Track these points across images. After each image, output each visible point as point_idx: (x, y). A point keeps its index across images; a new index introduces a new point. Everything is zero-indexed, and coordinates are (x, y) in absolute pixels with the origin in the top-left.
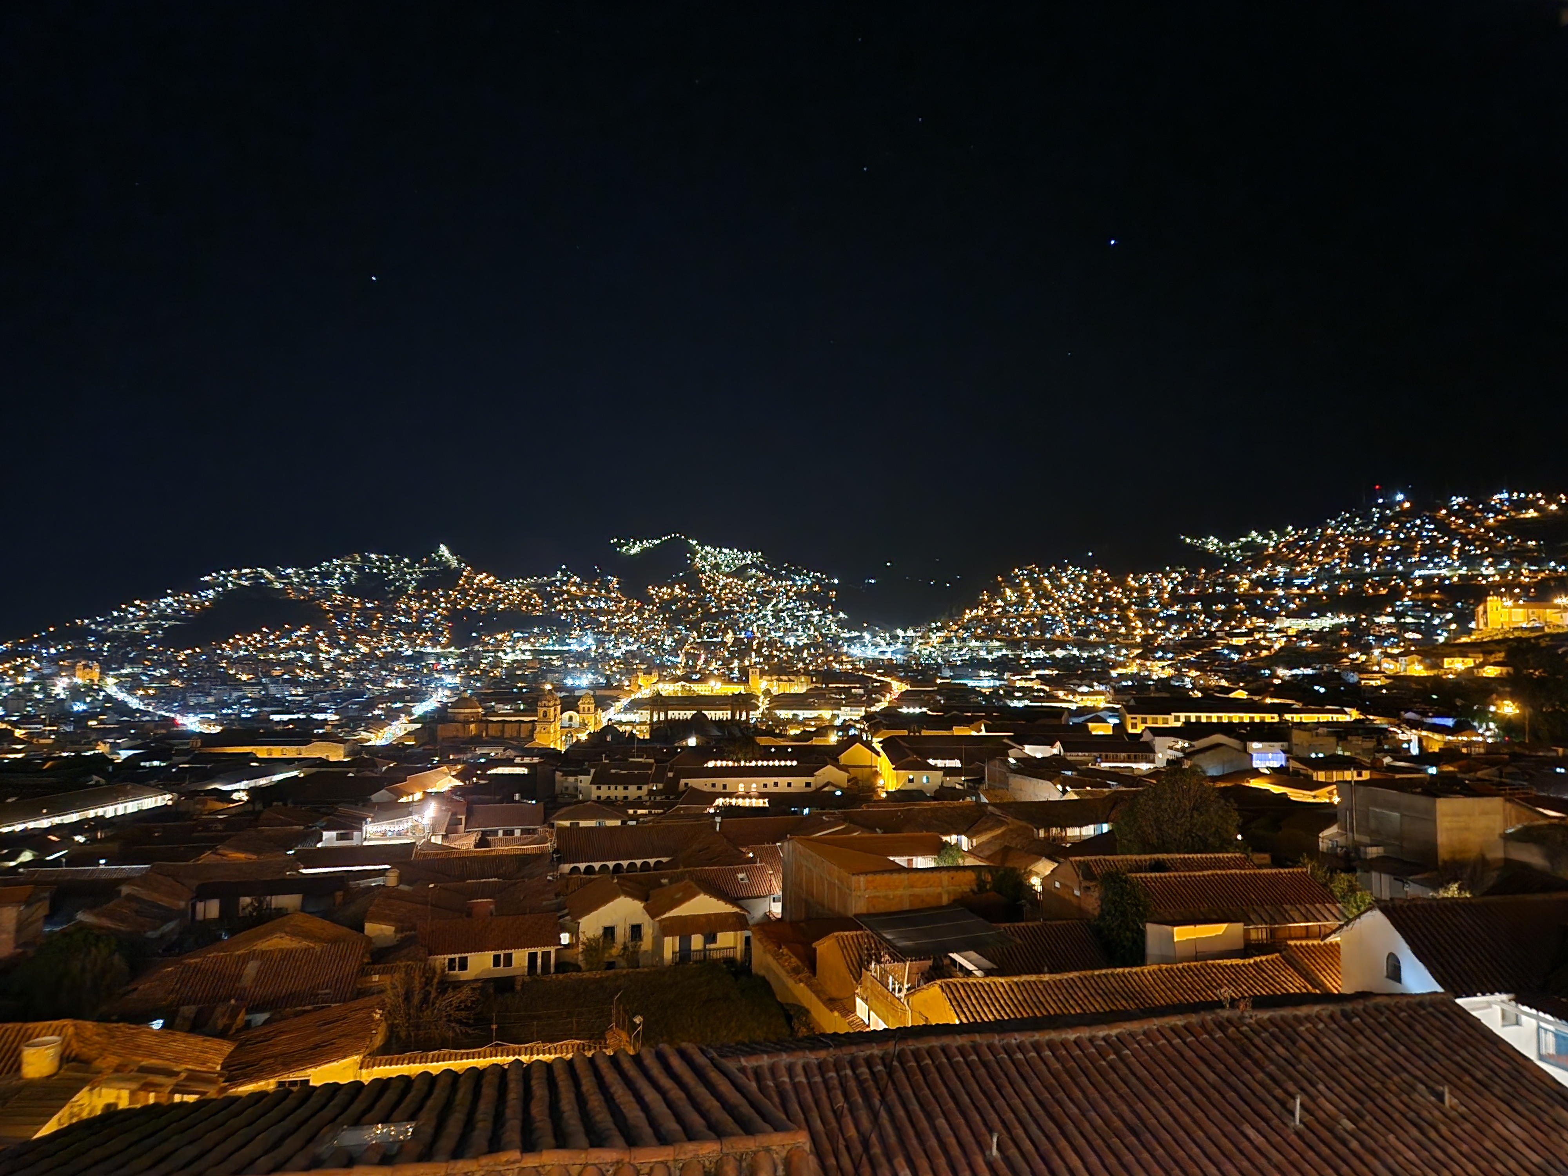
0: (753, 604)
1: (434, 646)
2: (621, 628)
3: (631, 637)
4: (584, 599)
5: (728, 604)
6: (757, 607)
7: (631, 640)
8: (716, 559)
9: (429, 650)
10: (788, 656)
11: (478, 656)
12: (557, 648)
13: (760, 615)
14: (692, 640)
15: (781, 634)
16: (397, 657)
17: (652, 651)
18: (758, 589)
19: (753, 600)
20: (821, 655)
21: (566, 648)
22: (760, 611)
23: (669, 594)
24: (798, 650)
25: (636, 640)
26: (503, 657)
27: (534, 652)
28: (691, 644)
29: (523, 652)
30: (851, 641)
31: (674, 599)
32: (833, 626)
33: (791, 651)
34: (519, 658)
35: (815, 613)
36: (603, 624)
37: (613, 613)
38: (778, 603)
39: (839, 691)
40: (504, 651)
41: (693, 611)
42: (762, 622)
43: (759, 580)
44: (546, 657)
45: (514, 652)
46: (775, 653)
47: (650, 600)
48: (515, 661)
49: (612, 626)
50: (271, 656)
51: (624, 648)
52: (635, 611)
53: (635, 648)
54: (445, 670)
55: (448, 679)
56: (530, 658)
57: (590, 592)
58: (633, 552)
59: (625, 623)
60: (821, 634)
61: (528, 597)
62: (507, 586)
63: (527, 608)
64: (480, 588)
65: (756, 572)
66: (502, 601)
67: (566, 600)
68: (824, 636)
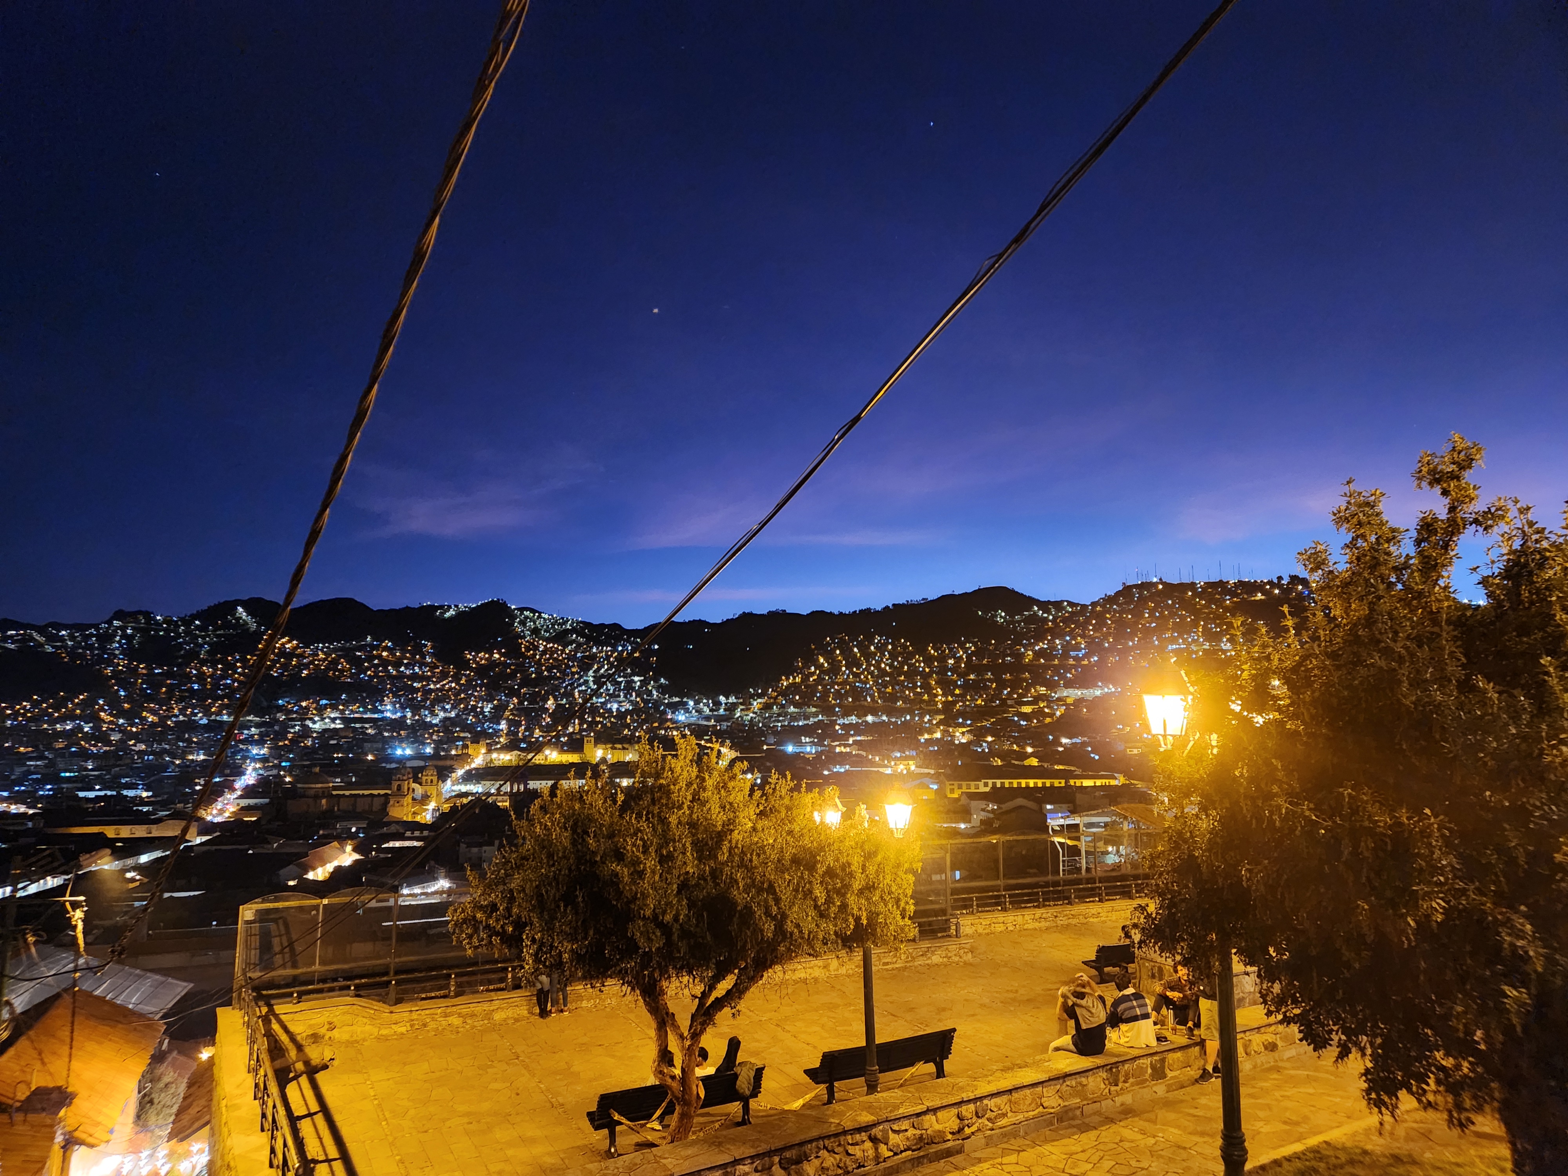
0: (574, 670)
4: (397, 664)
5: (549, 669)
6: (577, 673)
7: (448, 707)
8: (535, 623)
10: (611, 723)
11: (284, 725)
12: (369, 716)
13: (582, 680)
14: (512, 706)
15: (603, 700)
16: (191, 726)
17: (471, 719)
18: (579, 655)
19: (573, 666)
20: (645, 721)
21: (380, 716)
22: (581, 677)
23: (486, 659)
24: (621, 715)
25: (454, 707)
26: (311, 725)
28: (511, 710)
30: (674, 707)
31: (492, 664)
32: (655, 693)
33: (614, 717)
35: (636, 678)
36: (417, 690)
37: (428, 679)
38: (599, 669)
40: (311, 719)
41: (513, 676)
42: (583, 688)
43: (579, 645)
44: (358, 725)
45: (323, 719)
46: (598, 719)
47: (466, 665)
48: (325, 730)
49: (427, 692)
50: (46, 726)
51: (442, 715)
52: (452, 676)
53: (453, 714)
55: (255, 751)
56: (342, 726)
57: (403, 657)
58: (447, 615)
59: (441, 690)
60: (642, 699)
61: (335, 662)
62: (312, 650)
63: (334, 674)
64: (282, 653)
65: (577, 637)
66: (306, 666)
67: (377, 666)
68: (646, 702)
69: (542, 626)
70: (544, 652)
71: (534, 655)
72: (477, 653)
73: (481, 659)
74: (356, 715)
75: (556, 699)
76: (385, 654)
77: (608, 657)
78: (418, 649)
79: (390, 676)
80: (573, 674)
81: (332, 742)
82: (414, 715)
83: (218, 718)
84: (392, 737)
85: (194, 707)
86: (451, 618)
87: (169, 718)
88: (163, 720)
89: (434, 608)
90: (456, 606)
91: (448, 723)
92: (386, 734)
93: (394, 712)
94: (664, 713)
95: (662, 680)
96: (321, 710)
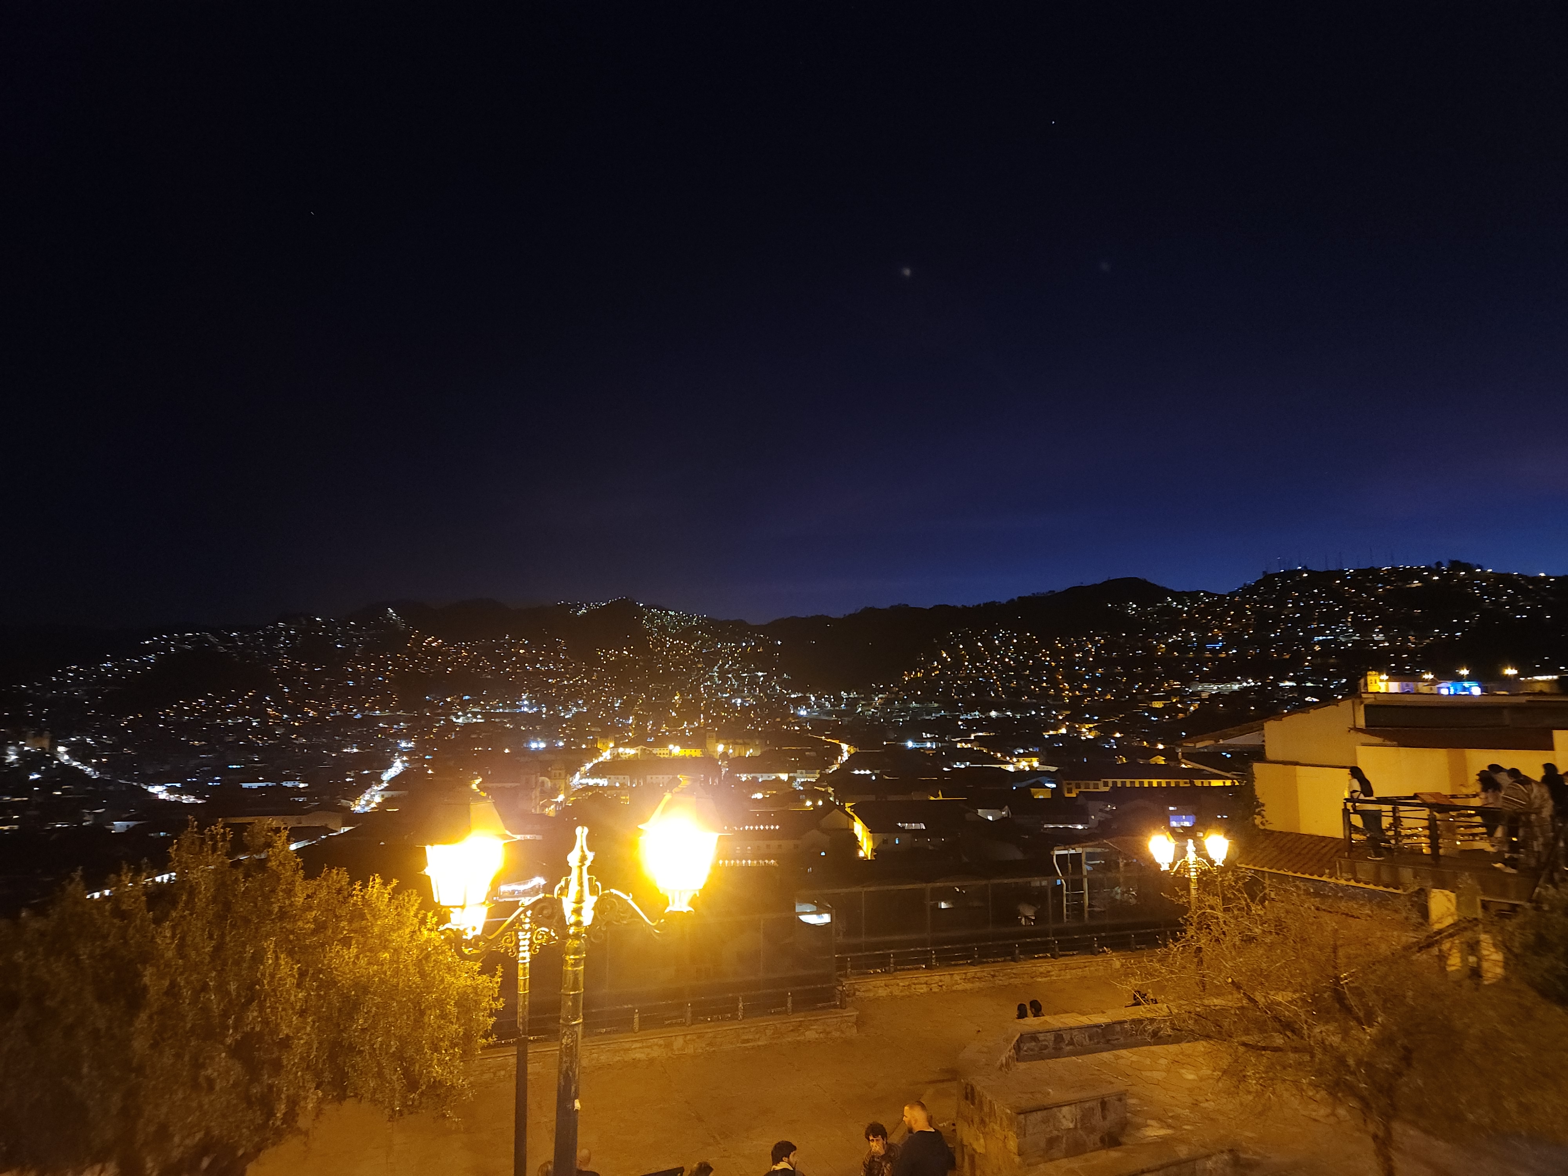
0: (700, 666)
1: (382, 710)
2: (570, 690)
3: (581, 699)
4: (533, 661)
6: (702, 668)
7: (581, 702)
8: (662, 621)
9: (378, 713)
10: (737, 717)
12: (507, 711)
13: (707, 676)
14: (641, 701)
15: (728, 695)
16: (347, 720)
17: (601, 714)
18: (704, 651)
19: (699, 662)
20: (768, 716)
21: (518, 711)
22: (707, 673)
23: (616, 656)
24: (745, 710)
25: (584, 704)
26: (454, 720)
27: (485, 715)
28: (640, 705)
29: (474, 714)
30: (796, 702)
31: (622, 661)
32: (777, 687)
33: (738, 712)
34: (470, 721)
35: (760, 674)
37: (562, 675)
39: (793, 754)
40: (454, 714)
42: (709, 683)
43: (704, 641)
44: (498, 720)
45: (465, 715)
46: (723, 714)
47: (597, 661)
48: (467, 725)
49: (562, 688)
51: (575, 710)
52: (584, 673)
53: (585, 710)
54: (399, 735)
55: (403, 744)
56: (482, 721)
57: (538, 654)
58: (580, 613)
59: (574, 685)
62: (455, 648)
63: (475, 671)
64: (430, 650)
65: (702, 634)
66: (451, 664)
67: (515, 663)
68: (770, 697)
69: (669, 623)
70: (670, 649)
71: (662, 652)
72: (607, 651)
73: (611, 656)
74: (496, 710)
75: (682, 695)
76: (522, 651)
78: (553, 647)
79: (527, 673)
80: (699, 669)
81: (473, 736)
82: (548, 710)
83: (372, 713)
84: (528, 731)
85: (350, 703)
86: (583, 616)
89: (567, 607)
90: (588, 605)
91: (580, 718)
92: (523, 728)
93: (531, 707)
94: (787, 708)
95: (785, 676)
96: (464, 705)
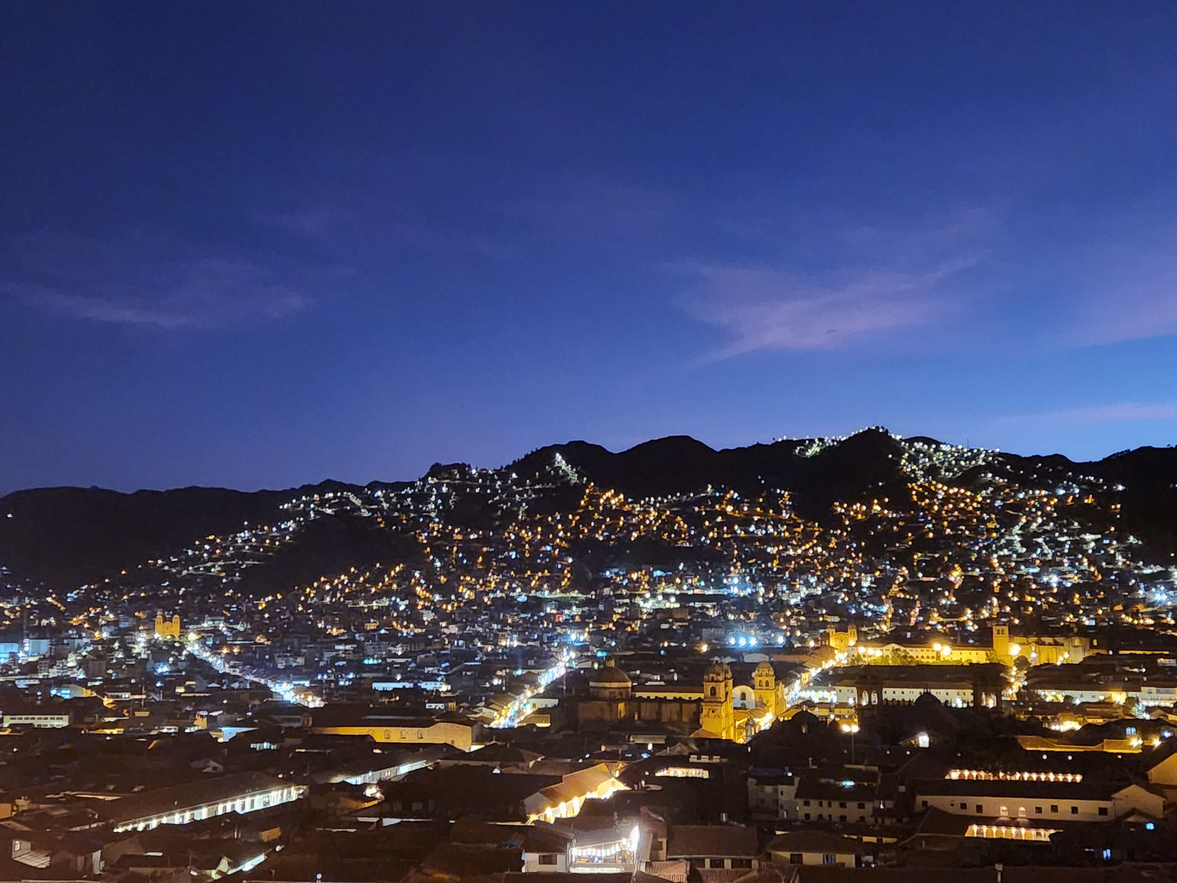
0: (991, 525)
1: (552, 590)
2: (798, 563)
3: (813, 575)
4: (745, 522)
5: (953, 525)
6: (996, 530)
7: (813, 580)
8: (930, 459)
9: (546, 594)
10: (1050, 604)
11: (610, 603)
12: (711, 592)
13: (1003, 541)
14: (901, 579)
15: (1037, 570)
16: (508, 604)
17: (842, 597)
18: (998, 503)
19: (990, 520)
20: (1103, 602)
21: (725, 592)
22: (1002, 535)
23: (864, 513)
24: (1065, 594)
25: (820, 581)
26: (642, 604)
27: (681, 598)
28: (900, 585)
29: (666, 596)
30: (1150, 581)
31: (873, 520)
32: (1119, 558)
33: (1053, 595)
34: (661, 606)
35: (1088, 537)
36: (772, 558)
37: (786, 542)
38: (1028, 523)
39: (1136, 660)
40: (641, 596)
41: (901, 536)
42: (1006, 552)
43: (998, 489)
44: (698, 605)
45: (654, 596)
46: (1029, 598)
47: (837, 521)
48: (657, 611)
49: (786, 560)
50: (362, 604)
51: (804, 592)
52: (817, 538)
53: (819, 591)
54: (569, 623)
55: (574, 636)
56: (677, 605)
57: (752, 512)
58: (809, 453)
60: (1100, 569)
61: (670, 521)
62: (641, 506)
63: (669, 536)
64: (608, 511)
65: (993, 477)
66: (636, 527)
67: (720, 525)
68: (1106, 573)
69: (942, 463)
70: (946, 500)
71: (931, 505)
72: (850, 505)
73: (856, 512)
74: (697, 591)
75: (964, 570)
76: (730, 509)
77: (1043, 505)
78: (772, 502)
79: (737, 538)
80: (989, 531)
81: (664, 626)
82: (767, 591)
83: (539, 594)
84: (737, 621)
85: (512, 580)
86: (814, 457)
87: (487, 594)
88: (479, 595)
89: (789, 444)
90: (821, 440)
91: (811, 602)
92: (731, 617)
93: (742, 585)
94: (1133, 589)
95: (1132, 539)
96: (653, 584)
